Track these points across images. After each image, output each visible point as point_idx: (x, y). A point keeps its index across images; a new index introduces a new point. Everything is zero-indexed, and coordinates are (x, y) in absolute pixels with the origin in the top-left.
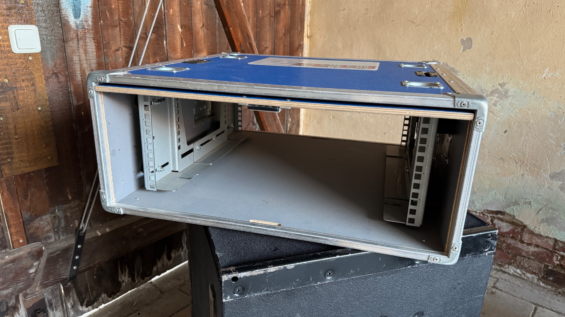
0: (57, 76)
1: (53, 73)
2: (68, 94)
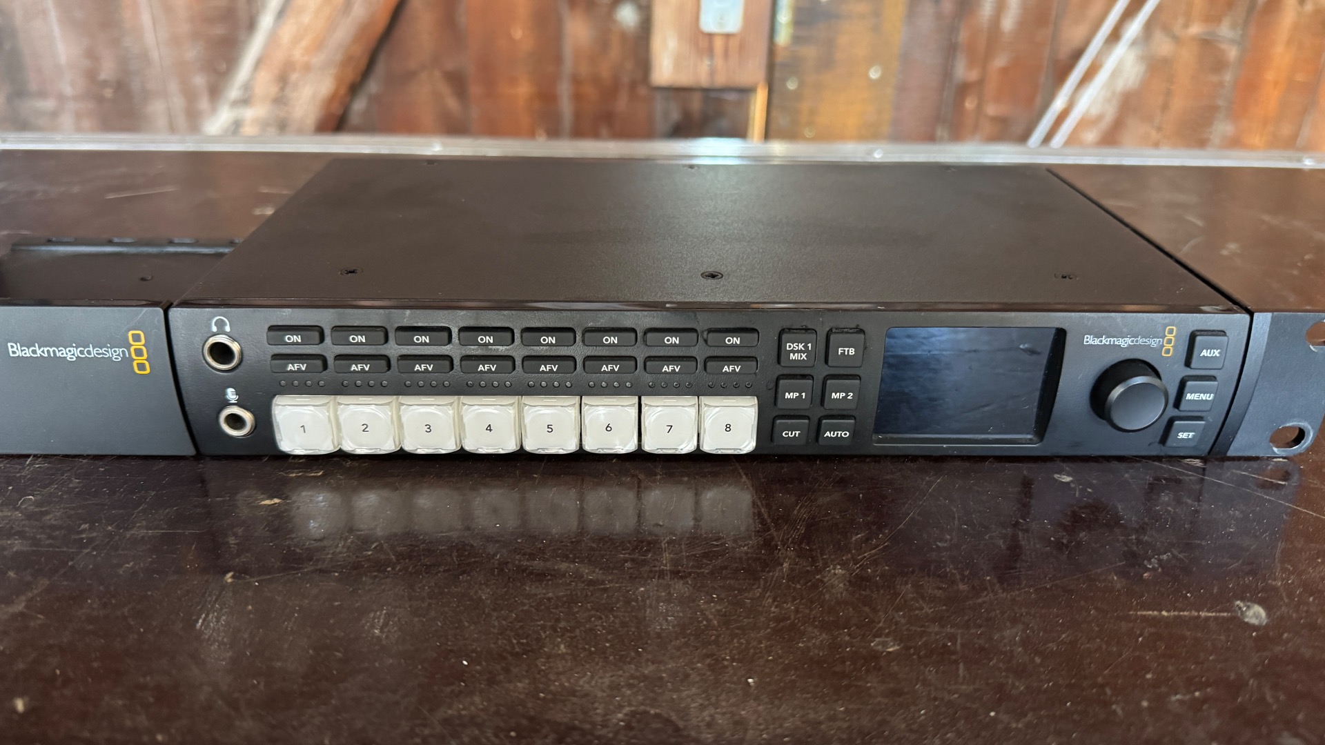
2: (950, 50)
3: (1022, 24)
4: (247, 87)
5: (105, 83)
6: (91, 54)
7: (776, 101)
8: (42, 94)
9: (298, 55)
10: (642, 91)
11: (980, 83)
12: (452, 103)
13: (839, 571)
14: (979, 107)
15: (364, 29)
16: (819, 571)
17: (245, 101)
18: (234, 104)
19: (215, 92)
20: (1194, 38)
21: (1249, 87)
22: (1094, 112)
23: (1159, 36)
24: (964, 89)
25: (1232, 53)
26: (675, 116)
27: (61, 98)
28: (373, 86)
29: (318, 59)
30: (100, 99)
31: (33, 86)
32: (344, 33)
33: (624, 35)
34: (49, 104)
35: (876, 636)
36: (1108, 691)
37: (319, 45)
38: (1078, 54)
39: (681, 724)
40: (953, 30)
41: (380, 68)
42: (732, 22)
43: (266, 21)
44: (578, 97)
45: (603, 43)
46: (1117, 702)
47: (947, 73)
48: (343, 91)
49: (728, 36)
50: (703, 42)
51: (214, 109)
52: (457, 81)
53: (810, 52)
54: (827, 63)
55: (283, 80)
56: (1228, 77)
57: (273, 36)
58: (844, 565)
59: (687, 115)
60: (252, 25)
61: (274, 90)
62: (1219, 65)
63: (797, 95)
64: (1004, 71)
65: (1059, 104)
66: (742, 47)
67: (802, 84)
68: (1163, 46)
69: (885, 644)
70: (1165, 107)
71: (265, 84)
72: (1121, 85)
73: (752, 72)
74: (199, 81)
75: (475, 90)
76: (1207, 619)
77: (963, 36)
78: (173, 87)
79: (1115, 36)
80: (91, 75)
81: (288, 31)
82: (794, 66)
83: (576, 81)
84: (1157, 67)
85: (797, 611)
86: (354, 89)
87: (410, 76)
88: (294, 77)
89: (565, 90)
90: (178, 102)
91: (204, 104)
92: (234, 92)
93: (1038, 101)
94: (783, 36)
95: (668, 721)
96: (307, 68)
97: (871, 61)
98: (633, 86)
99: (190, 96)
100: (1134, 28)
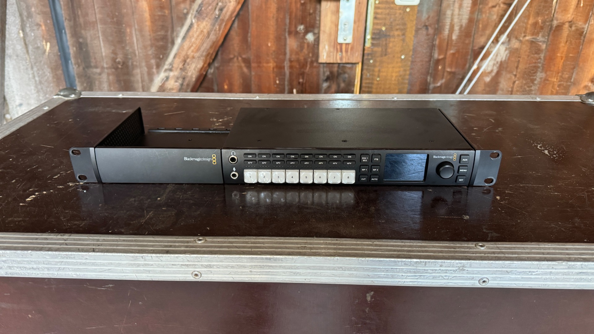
0: (427, 29)
1: (424, 26)
2: (432, 47)
3: (459, 37)
4: (171, 64)
5: (119, 63)
6: (114, 53)
7: (365, 67)
8: (96, 67)
9: (190, 52)
10: (315, 64)
11: (444, 59)
12: (245, 70)
13: (373, 208)
14: (444, 68)
15: (214, 43)
16: (368, 208)
17: (171, 70)
18: (166, 70)
19: (159, 66)
20: (527, 41)
21: (550, 59)
22: (489, 69)
23: (514, 41)
24: (438, 62)
25: (544, 46)
26: (328, 73)
27: (103, 68)
28: (216, 64)
29: (197, 55)
30: (116, 68)
31: (92, 64)
32: (207, 45)
33: (308, 44)
34: (98, 70)
35: (380, 219)
36: (429, 230)
37: (198, 50)
38: (482, 48)
39: (339, 232)
40: (433, 40)
41: (219, 57)
42: (349, 40)
43: (178, 41)
44: (291, 67)
45: (301, 47)
46: (430, 232)
47: (431, 56)
48: (206, 65)
49: (347, 44)
50: (339, 47)
51: (158, 73)
52: (247, 62)
53: (378, 49)
54: (385, 53)
55: (185, 61)
56: (542, 56)
57: (181, 46)
58: (374, 207)
59: (331, 73)
60: (173, 43)
61: (181, 66)
62: (538, 51)
63: (374, 65)
64: (453, 54)
65: (475, 67)
66: (352, 48)
67: (375, 61)
68: (515, 44)
69: (381, 221)
70: (517, 67)
71: (178, 63)
72: (499, 59)
73: (356, 57)
74: (153, 62)
75: (254, 65)
76: (455, 218)
77: (437, 42)
78: (144, 64)
79: (496, 40)
80: (114, 60)
81: (187, 44)
82: (372, 55)
83: (291, 61)
84: (513, 52)
85: (363, 215)
86: (210, 65)
87: (231, 60)
88: (188, 61)
89: (287, 64)
90: (145, 69)
91: (154, 70)
92: (166, 67)
93: (467, 66)
94: (368, 44)
95: (337, 232)
96: (193, 57)
97: (402, 52)
98: (312, 62)
99: (149, 67)
100: (503, 38)
